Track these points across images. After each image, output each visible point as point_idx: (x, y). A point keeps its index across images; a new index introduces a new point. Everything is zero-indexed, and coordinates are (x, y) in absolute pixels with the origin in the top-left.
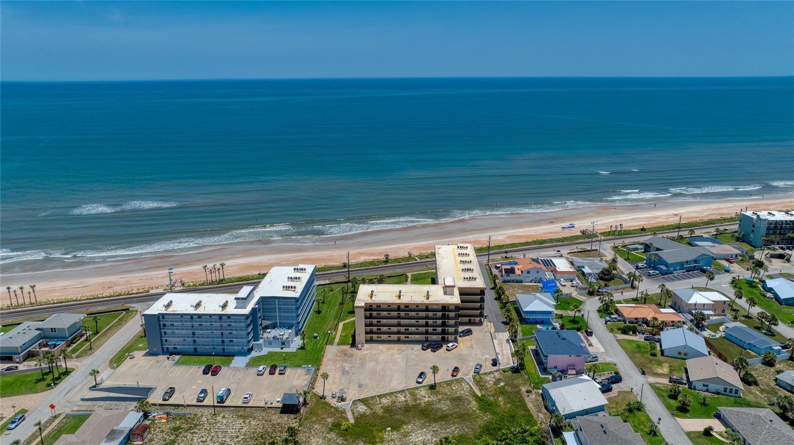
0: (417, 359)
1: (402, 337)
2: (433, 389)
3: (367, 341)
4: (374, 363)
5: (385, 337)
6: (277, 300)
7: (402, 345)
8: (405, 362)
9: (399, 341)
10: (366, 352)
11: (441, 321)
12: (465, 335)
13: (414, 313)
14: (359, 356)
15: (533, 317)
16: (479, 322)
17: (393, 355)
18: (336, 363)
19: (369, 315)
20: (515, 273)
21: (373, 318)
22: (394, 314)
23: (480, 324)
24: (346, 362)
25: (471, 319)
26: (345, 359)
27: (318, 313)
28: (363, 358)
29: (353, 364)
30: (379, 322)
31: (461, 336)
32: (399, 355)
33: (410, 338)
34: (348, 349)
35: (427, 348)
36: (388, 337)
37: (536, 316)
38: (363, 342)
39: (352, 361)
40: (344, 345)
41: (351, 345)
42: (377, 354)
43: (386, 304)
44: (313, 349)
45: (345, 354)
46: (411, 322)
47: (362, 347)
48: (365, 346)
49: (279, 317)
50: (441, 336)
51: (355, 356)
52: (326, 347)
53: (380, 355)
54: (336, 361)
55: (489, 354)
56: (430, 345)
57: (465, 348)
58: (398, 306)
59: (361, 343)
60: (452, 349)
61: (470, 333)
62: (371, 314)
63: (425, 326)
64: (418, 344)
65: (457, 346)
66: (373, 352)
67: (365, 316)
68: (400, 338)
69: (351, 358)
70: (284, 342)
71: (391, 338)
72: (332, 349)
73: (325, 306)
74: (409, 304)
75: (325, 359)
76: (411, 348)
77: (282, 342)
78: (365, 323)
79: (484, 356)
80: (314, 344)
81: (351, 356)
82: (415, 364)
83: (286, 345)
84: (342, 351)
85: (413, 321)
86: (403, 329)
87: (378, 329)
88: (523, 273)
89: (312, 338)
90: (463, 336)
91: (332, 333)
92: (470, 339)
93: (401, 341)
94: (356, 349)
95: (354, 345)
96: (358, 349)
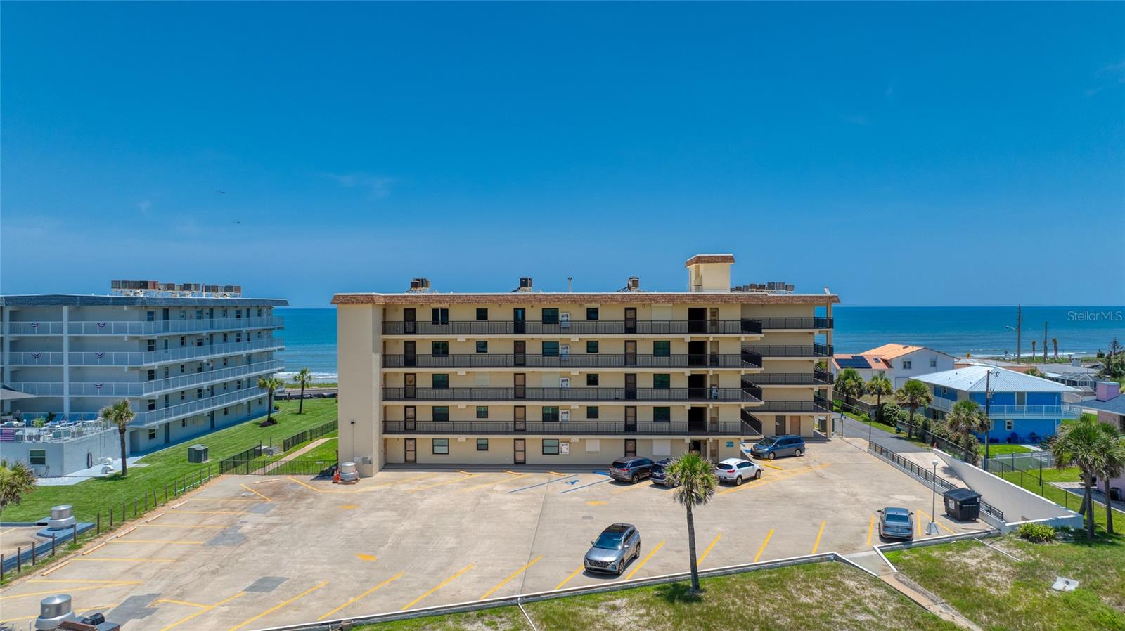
0: (593, 504)
1: (534, 445)
2: (688, 600)
3: (388, 465)
4: (394, 513)
5: (462, 445)
6: (65, 309)
7: (530, 474)
8: (537, 511)
9: (520, 465)
10: (372, 489)
12: (778, 453)
13: (577, 340)
14: (334, 498)
15: (1002, 418)
16: (812, 436)
17: (485, 496)
18: (214, 513)
19: (400, 350)
20: (871, 368)
21: (419, 363)
22: (502, 344)
23: (816, 439)
24: (259, 512)
25: (785, 416)
26: (267, 503)
27: (263, 425)
28: (350, 504)
29: (291, 517)
30: (441, 383)
31: (762, 456)
32: (510, 497)
33: (564, 449)
34: (303, 481)
35: (634, 475)
36: (478, 450)
37: (1010, 411)
38: (369, 457)
39: (294, 508)
40: (292, 474)
41: (320, 474)
42: (415, 496)
43: (468, 300)
44: (155, 480)
45: (277, 492)
46: (567, 378)
47: (362, 479)
48: (375, 477)
49: (71, 380)
50: (688, 439)
51: (316, 497)
52: (214, 477)
53: (426, 496)
54: (217, 509)
55: (910, 492)
56: (645, 467)
57: (794, 480)
58: (516, 310)
59: (359, 459)
60: (743, 478)
61: (795, 448)
62: (411, 346)
63: (622, 394)
64: (594, 473)
65: (759, 470)
66: (404, 488)
67: (384, 356)
68: (523, 449)
69: (296, 501)
70: (43, 453)
71: (487, 450)
72: (234, 482)
73: (299, 418)
74: (561, 299)
75: (176, 504)
76: (566, 480)
77: (32, 453)
78: (382, 383)
79: (893, 498)
80: (173, 471)
81: (301, 496)
82: (581, 516)
83: (48, 468)
84: (270, 486)
85: (575, 372)
86: (534, 410)
87: (438, 412)
88: (891, 367)
89: (184, 461)
90: (772, 456)
91: (271, 451)
92: (801, 463)
93: (529, 465)
94: (333, 483)
95: (330, 473)
96: (341, 480)
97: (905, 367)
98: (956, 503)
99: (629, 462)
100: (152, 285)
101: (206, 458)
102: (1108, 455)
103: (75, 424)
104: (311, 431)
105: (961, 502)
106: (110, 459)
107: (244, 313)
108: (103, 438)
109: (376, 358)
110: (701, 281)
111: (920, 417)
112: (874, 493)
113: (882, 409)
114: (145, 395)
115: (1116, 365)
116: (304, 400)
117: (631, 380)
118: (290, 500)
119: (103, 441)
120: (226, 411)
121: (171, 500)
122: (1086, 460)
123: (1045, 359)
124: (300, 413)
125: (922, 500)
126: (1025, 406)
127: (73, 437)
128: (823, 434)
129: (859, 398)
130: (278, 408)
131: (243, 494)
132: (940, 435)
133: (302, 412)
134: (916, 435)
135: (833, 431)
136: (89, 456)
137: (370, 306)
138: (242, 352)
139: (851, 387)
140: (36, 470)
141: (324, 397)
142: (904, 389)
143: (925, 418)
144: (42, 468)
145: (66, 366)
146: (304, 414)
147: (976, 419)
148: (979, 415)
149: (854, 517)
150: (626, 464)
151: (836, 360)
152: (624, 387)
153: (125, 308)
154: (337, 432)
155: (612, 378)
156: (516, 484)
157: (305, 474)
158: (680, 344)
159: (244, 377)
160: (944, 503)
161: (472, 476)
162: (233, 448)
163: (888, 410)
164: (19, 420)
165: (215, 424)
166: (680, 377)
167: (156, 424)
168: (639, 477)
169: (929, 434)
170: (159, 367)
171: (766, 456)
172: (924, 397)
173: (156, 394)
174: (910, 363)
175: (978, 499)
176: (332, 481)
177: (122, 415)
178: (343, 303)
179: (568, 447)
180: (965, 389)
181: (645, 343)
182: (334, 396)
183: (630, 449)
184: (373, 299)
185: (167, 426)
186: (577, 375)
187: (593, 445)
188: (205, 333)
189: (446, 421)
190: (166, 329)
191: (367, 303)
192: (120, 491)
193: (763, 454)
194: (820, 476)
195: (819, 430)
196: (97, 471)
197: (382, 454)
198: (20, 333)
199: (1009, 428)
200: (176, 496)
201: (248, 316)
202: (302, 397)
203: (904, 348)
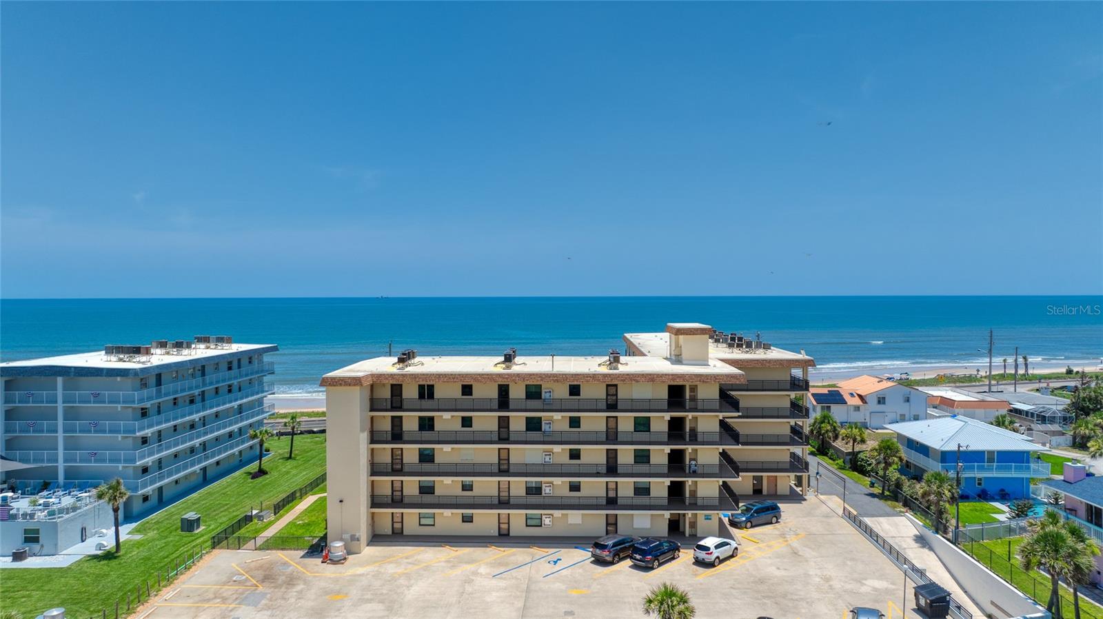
0: (574, 593)
1: (517, 519)
3: (376, 538)
4: (381, 606)
5: (448, 519)
6: (60, 380)
7: (514, 550)
8: (520, 604)
9: (504, 537)
10: (360, 570)
11: (667, 449)
12: (755, 521)
13: (560, 418)
14: (323, 584)
15: (973, 475)
16: (788, 493)
17: (470, 581)
18: (207, 606)
19: (387, 426)
20: (846, 403)
21: (405, 438)
22: (486, 421)
23: (794, 497)
24: (249, 605)
25: (762, 476)
26: (257, 592)
27: (255, 476)
28: (339, 592)
29: (281, 611)
30: (426, 457)
31: (739, 525)
32: (494, 582)
33: (547, 521)
34: (292, 558)
35: (614, 556)
36: (463, 521)
37: (981, 469)
38: (357, 535)
39: (285, 599)
40: (282, 549)
41: (309, 549)
42: (402, 581)
43: (454, 378)
44: (149, 559)
45: (268, 576)
46: (549, 453)
47: (350, 556)
48: (362, 553)
49: (65, 449)
50: (667, 514)
51: (305, 582)
52: (207, 553)
53: (412, 582)
54: (208, 600)
55: (882, 577)
56: (625, 547)
57: (770, 558)
58: (500, 387)
59: (347, 536)
60: (721, 558)
61: (772, 515)
62: (396, 422)
63: (604, 470)
64: (576, 548)
65: (736, 549)
66: (391, 569)
67: (372, 432)
68: (507, 522)
69: (286, 588)
70: (37, 531)
71: (472, 522)
72: (224, 561)
73: (290, 464)
74: (544, 378)
75: (168, 593)
76: (549, 558)
77: (26, 531)
78: (370, 458)
79: (865, 585)
80: (167, 544)
81: (291, 581)
82: (564, 610)
83: (42, 546)
84: (261, 567)
85: (557, 448)
86: (518, 486)
87: (424, 485)
88: (866, 403)
89: (176, 530)
90: (749, 524)
91: (262, 516)
92: (777, 532)
93: (512, 537)
94: (322, 562)
95: (318, 549)
96: (330, 559)
97: (879, 402)
98: (926, 601)
99: (610, 543)
100: (145, 351)
101: (198, 527)
102: (1075, 564)
103: (70, 493)
104: (301, 490)
105: (930, 601)
106: (104, 531)
107: (235, 364)
108: (97, 510)
109: (364, 437)
110: (681, 350)
111: (893, 473)
112: (846, 577)
113: (856, 458)
114: (138, 463)
115: (1084, 399)
116: (295, 436)
117: (612, 456)
118: (280, 586)
119: (97, 513)
120: (218, 463)
121: (163, 587)
122: (1053, 567)
123: (1016, 377)
124: (290, 458)
125: (893, 587)
126: (995, 464)
127: (67, 513)
128: (798, 489)
129: (834, 441)
130: (269, 451)
131: (234, 579)
132: (912, 497)
133: (293, 455)
134: (889, 490)
135: (809, 486)
136: (83, 530)
137: (358, 388)
138: (233, 404)
139: (827, 431)
140: (30, 549)
141: (314, 432)
142: (877, 447)
143: (899, 476)
144: (36, 547)
145: (60, 435)
146: (294, 459)
147: (946, 492)
148: (950, 487)
149: (827, 611)
150: (607, 546)
151: (813, 395)
152: (605, 463)
153: (119, 379)
154: (326, 485)
155: (594, 454)
156: (501, 564)
157: (295, 550)
158: (660, 422)
159: (235, 427)
160: (914, 597)
161: (458, 553)
162: (225, 510)
163: (863, 459)
164: (13, 492)
165: (208, 475)
166: (660, 454)
167: (149, 490)
168: (619, 556)
169: (901, 494)
170: (152, 433)
171: (743, 525)
172: (897, 457)
173: (149, 461)
174: (884, 398)
175: (948, 597)
176: (321, 560)
177: (116, 496)
178: (331, 385)
179: (551, 519)
180: (937, 448)
181: (626, 422)
182: (323, 431)
183: (612, 524)
184: (360, 382)
185: (160, 489)
186: (560, 452)
187: (575, 519)
188: (197, 392)
189: (432, 494)
190: (159, 394)
191: (354, 385)
192: (113, 575)
193: (740, 522)
194: (795, 553)
195: (795, 484)
196: (90, 547)
197: (370, 527)
198: (15, 403)
199: (979, 484)
200: (170, 581)
201: (239, 367)
202: (293, 434)
203: (878, 382)
